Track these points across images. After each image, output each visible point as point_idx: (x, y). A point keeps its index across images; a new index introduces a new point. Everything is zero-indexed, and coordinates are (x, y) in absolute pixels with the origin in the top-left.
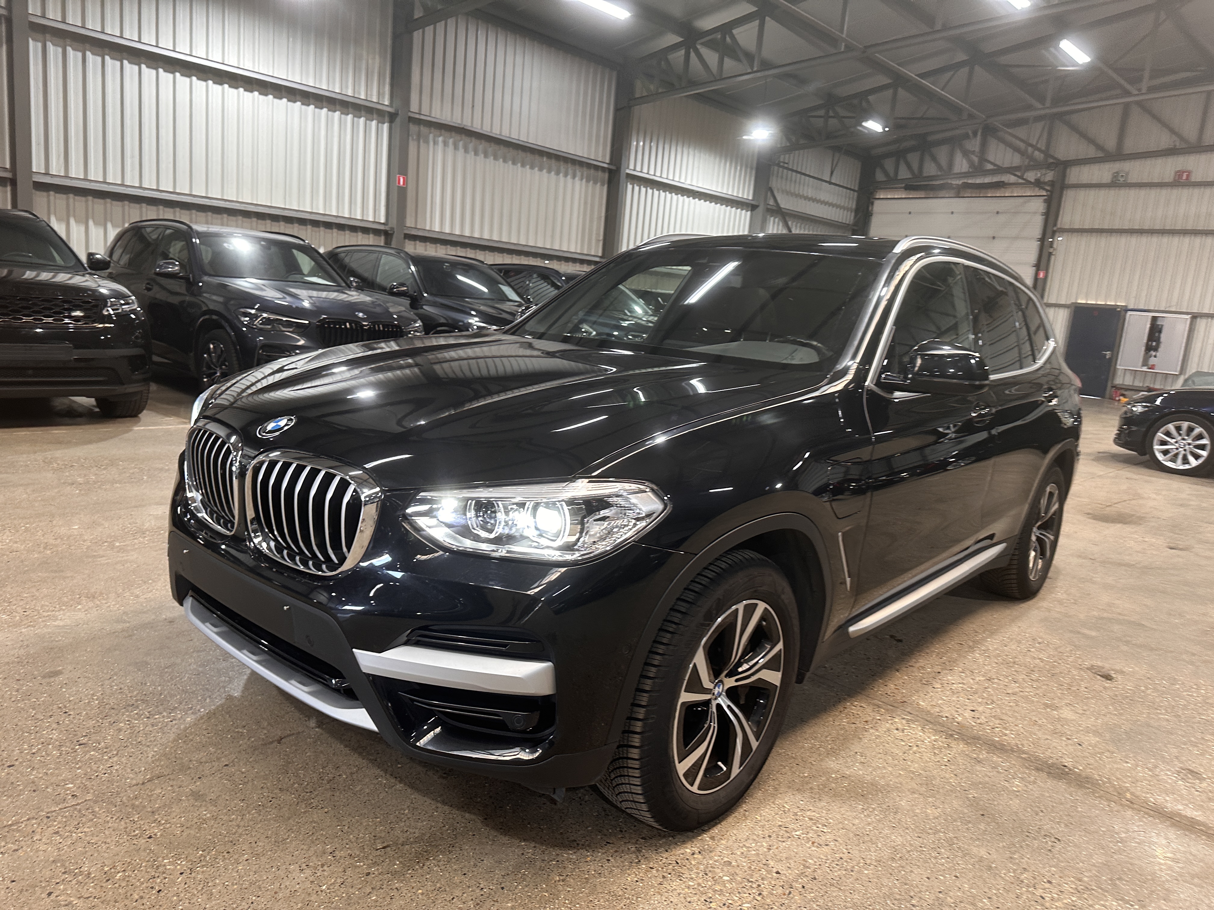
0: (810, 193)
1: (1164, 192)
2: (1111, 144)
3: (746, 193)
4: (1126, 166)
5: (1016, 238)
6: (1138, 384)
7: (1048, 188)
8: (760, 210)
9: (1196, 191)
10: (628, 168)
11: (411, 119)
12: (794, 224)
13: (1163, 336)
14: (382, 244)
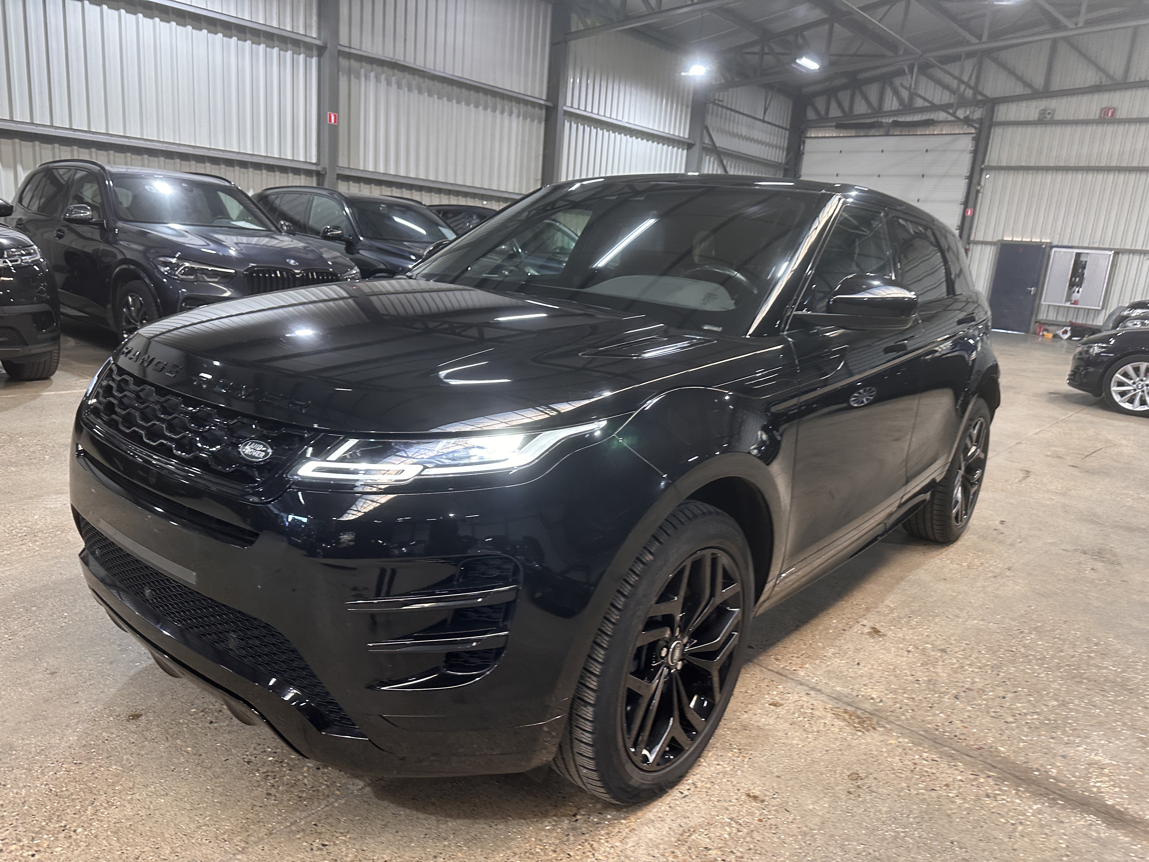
0: (744, 131)
1: (1089, 129)
2: (1039, 81)
3: (682, 132)
4: (1053, 103)
5: (945, 176)
6: (1061, 319)
7: (977, 126)
8: (696, 149)
9: (1121, 128)
10: (565, 105)
11: (341, 53)
12: (729, 163)
13: (1086, 272)
14: (314, 185)
